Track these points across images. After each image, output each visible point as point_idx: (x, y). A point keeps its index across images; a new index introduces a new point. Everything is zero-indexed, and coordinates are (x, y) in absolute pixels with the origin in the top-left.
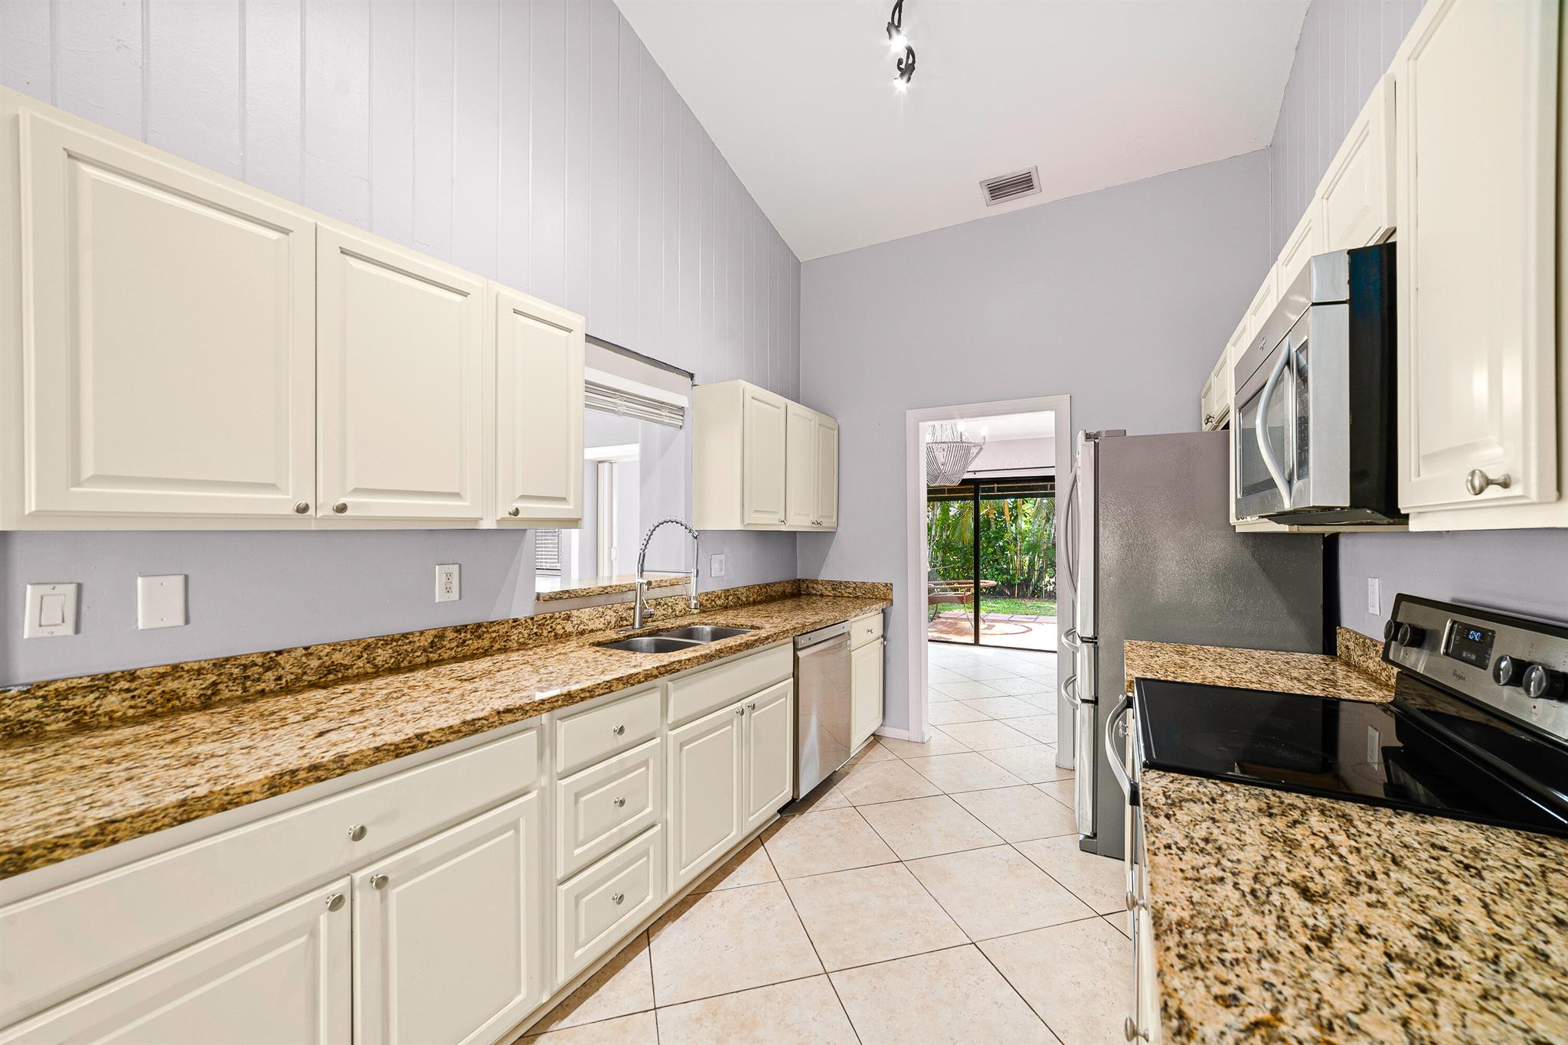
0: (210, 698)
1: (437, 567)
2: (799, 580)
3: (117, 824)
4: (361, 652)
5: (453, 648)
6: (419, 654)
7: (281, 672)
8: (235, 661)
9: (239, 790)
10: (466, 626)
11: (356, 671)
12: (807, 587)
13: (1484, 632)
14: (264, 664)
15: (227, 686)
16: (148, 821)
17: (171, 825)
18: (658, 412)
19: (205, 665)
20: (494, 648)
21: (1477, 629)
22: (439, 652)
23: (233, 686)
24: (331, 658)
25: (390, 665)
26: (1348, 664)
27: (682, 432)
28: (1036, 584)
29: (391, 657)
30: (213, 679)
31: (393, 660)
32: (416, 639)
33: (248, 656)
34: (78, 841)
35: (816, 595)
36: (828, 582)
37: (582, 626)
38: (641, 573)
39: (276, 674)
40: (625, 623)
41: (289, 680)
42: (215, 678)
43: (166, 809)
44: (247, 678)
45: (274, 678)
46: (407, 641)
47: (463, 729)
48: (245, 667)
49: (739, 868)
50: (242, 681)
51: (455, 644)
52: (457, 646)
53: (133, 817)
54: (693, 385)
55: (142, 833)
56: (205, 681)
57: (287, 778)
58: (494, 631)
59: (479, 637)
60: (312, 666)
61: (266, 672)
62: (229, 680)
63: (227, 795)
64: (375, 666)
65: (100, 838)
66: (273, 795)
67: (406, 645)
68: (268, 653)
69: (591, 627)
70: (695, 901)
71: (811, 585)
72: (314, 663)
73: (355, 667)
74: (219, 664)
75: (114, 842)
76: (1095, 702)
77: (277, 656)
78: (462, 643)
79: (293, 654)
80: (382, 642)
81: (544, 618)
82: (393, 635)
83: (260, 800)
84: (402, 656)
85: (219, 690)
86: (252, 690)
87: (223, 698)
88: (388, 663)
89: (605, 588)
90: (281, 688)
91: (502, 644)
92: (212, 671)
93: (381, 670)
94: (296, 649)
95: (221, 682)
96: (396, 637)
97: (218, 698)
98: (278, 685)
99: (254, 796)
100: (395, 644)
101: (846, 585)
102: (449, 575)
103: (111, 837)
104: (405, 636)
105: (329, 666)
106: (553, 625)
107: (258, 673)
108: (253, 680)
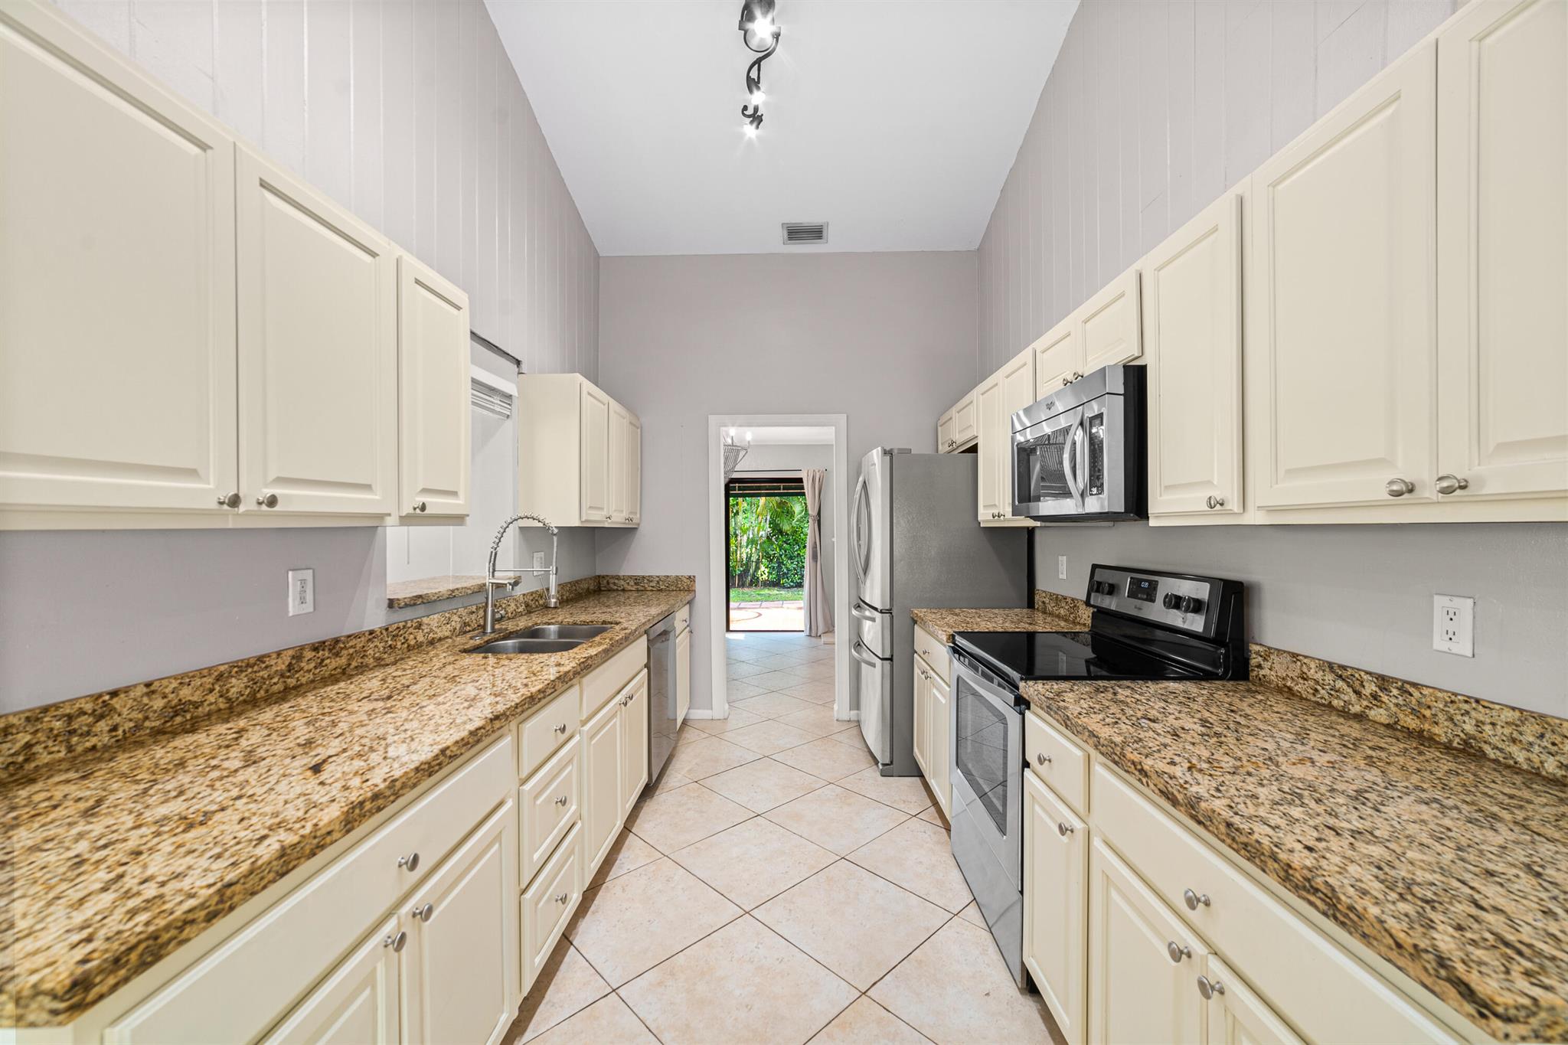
0: (22, 767)
1: (290, 573)
2: (599, 576)
3: (233, 888)
4: (213, 684)
5: (311, 671)
6: (275, 680)
7: (117, 719)
8: (56, 710)
9: (324, 831)
10: (324, 642)
11: (207, 709)
12: (608, 583)
13: (1150, 582)
14: (94, 711)
15: (46, 747)
16: (257, 879)
17: (274, 881)
18: (492, 400)
19: (14, 720)
20: (352, 667)
21: (1146, 581)
22: (297, 676)
23: (54, 745)
24: (178, 695)
25: (245, 697)
26: (1044, 612)
27: (509, 422)
28: (754, 574)
29: (246, 687)
30: (26, 740)
31: (248, 690)
32: (273, 662)
33: (73, 701)
34: (203, 913)
35: (617, 590)
36: (631, 577)
37: (431, 635)
38: (493, 573)
39: (110, 722)
40: (468, 628)
41: (127, 730)
42: (28, 738)
43: (270, 863)
44: (72, 732)
45: (107, 728)
46: (263, 665)
47: (471, 740)
48: (70, 718)
49: (621, 856)
50: (66, 738)
51: (312, 665)
52: (316, 668)
53: (246, 877)
54: (519, 373)
55: (253, 894)
56: (14, 744)
57: (357, 811)
58: (352, 647)
59: (337, 655)
60: (155, 708)
61: (97, 721)
62: (49, 738)
63: (315, 837)
64: (229, 700)
65: (220, 906)
66: (348, 832)
67: (263, 670)
68: (100, 696)
69: (440, 635)
70: (595, 895)
71: (612, 581)
72: (158, 703)
73: (206, 704)
74: (34, 717)
75: (232, 908)
76: (891, 659)
77: (111, 698)
78: (321, 663)
79: (132, 694)
80: (236, 669)
81: (398, 628)
82: (248, 659)
83: (340, 838)
84: (258, 685)
85: (34, 754)
86: (80, 749)
87: (40, 764)
88: (242, 695)
89: (453, 591)
90: (117, 741)
91: (360, 660)
92: (25, 728)
93: (235, 704)
94: (135, 686)
95: (37, 743)
96: (252, 661)
97: (33, 765)
98: (113, 737)
99: (335, 835)
100: (250, 670)
101: (650, 579)
102: (303, 581)
103: (228, 904)
104: (261, 659)
105: (176, 706)
106: (406, 635)
107: (87, 725)
108: (81, 735)
